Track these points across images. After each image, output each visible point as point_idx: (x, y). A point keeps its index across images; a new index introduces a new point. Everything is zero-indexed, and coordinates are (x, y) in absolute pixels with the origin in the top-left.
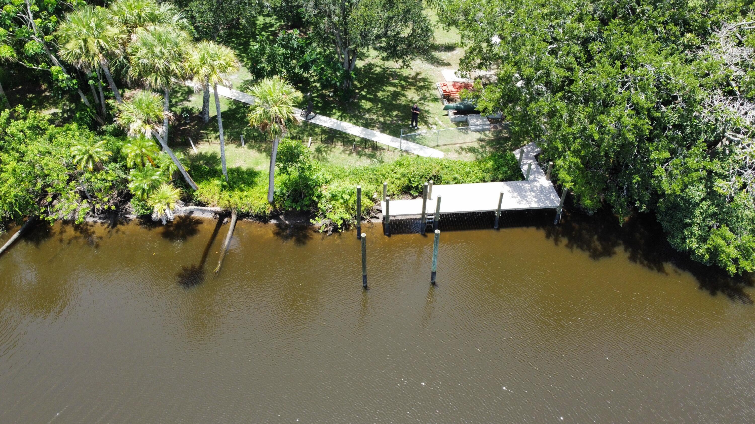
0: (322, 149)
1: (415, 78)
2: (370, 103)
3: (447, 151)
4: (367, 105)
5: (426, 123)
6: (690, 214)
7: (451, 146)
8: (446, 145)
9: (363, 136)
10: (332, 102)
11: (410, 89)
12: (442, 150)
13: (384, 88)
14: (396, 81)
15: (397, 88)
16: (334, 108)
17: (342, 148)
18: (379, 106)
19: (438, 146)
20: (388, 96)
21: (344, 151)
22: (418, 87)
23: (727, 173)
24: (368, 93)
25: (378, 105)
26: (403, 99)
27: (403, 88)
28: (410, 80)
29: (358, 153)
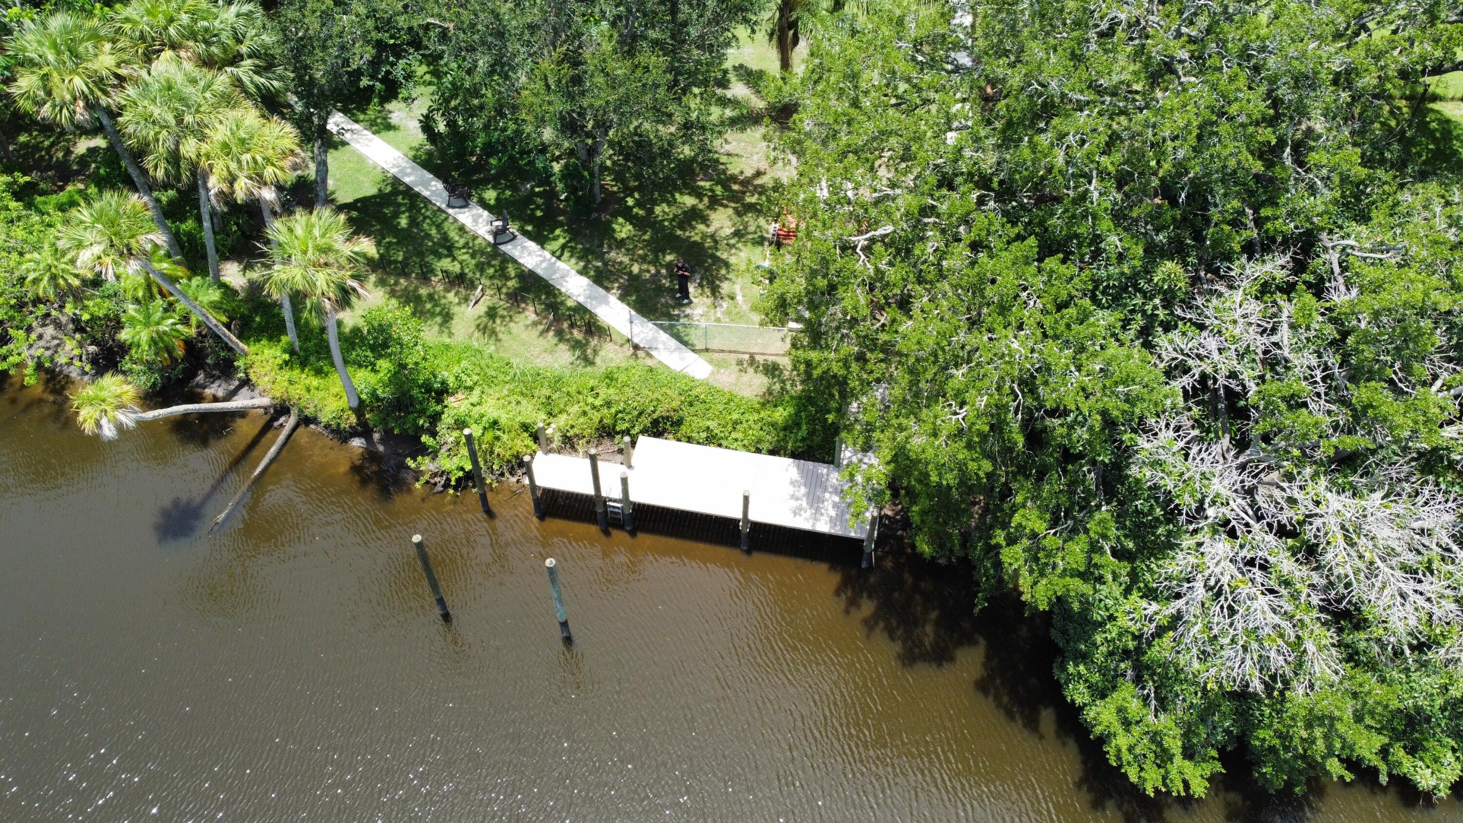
0: (501, 312)
1: (746, 183)
2: (630, 227)
3: (718, 365)
4: (623, 229)
5: (715, 291)
6: (1087, 638)
7: (733, 355)
8: (723, 351)
9: (581, 300)
10: (563, 212)
11: (726, 206)
12: (711, 362)
13: (677, 196)
14: (707, 184)
15: (701, 201)
16: (561, 225)
17: (533, 317)
18: (646, 237)
19: (707, 350)
20: (676, 216)
21: (535, 324)
22: (743, 205)
23: (1155, 585)
24: (638, 204)
25: (644, 234)
26: (701, 227)
27: (715, 203)
28: (736, 187)
29: (560, 333)
